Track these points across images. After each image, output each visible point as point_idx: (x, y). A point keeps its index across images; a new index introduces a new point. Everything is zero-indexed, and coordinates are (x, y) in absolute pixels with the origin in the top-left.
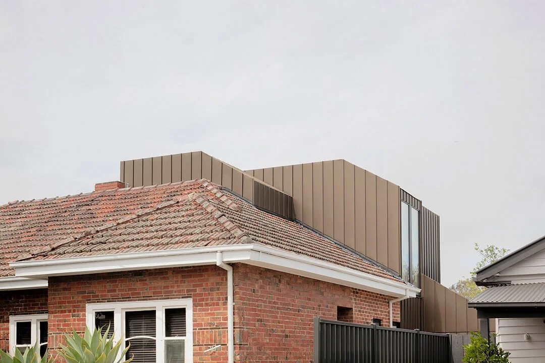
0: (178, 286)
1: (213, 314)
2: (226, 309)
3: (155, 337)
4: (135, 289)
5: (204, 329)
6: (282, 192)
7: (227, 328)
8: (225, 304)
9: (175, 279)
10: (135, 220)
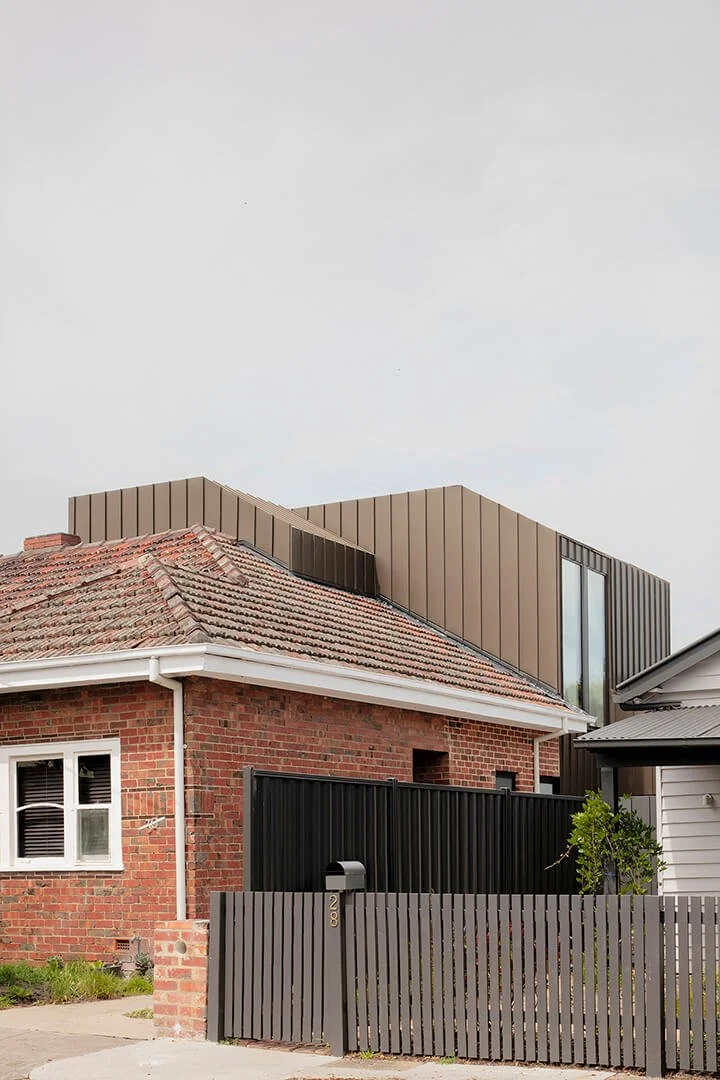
0: (98, 718)
1: (152, 765)
2: (172, 755)
3: (62, 804)
4: (30, 724)
5: (139, 790)
6: (354, 546)
7: (173, 788)
8: (171, 746)
9: (92, 705)
10: (43, 604)
